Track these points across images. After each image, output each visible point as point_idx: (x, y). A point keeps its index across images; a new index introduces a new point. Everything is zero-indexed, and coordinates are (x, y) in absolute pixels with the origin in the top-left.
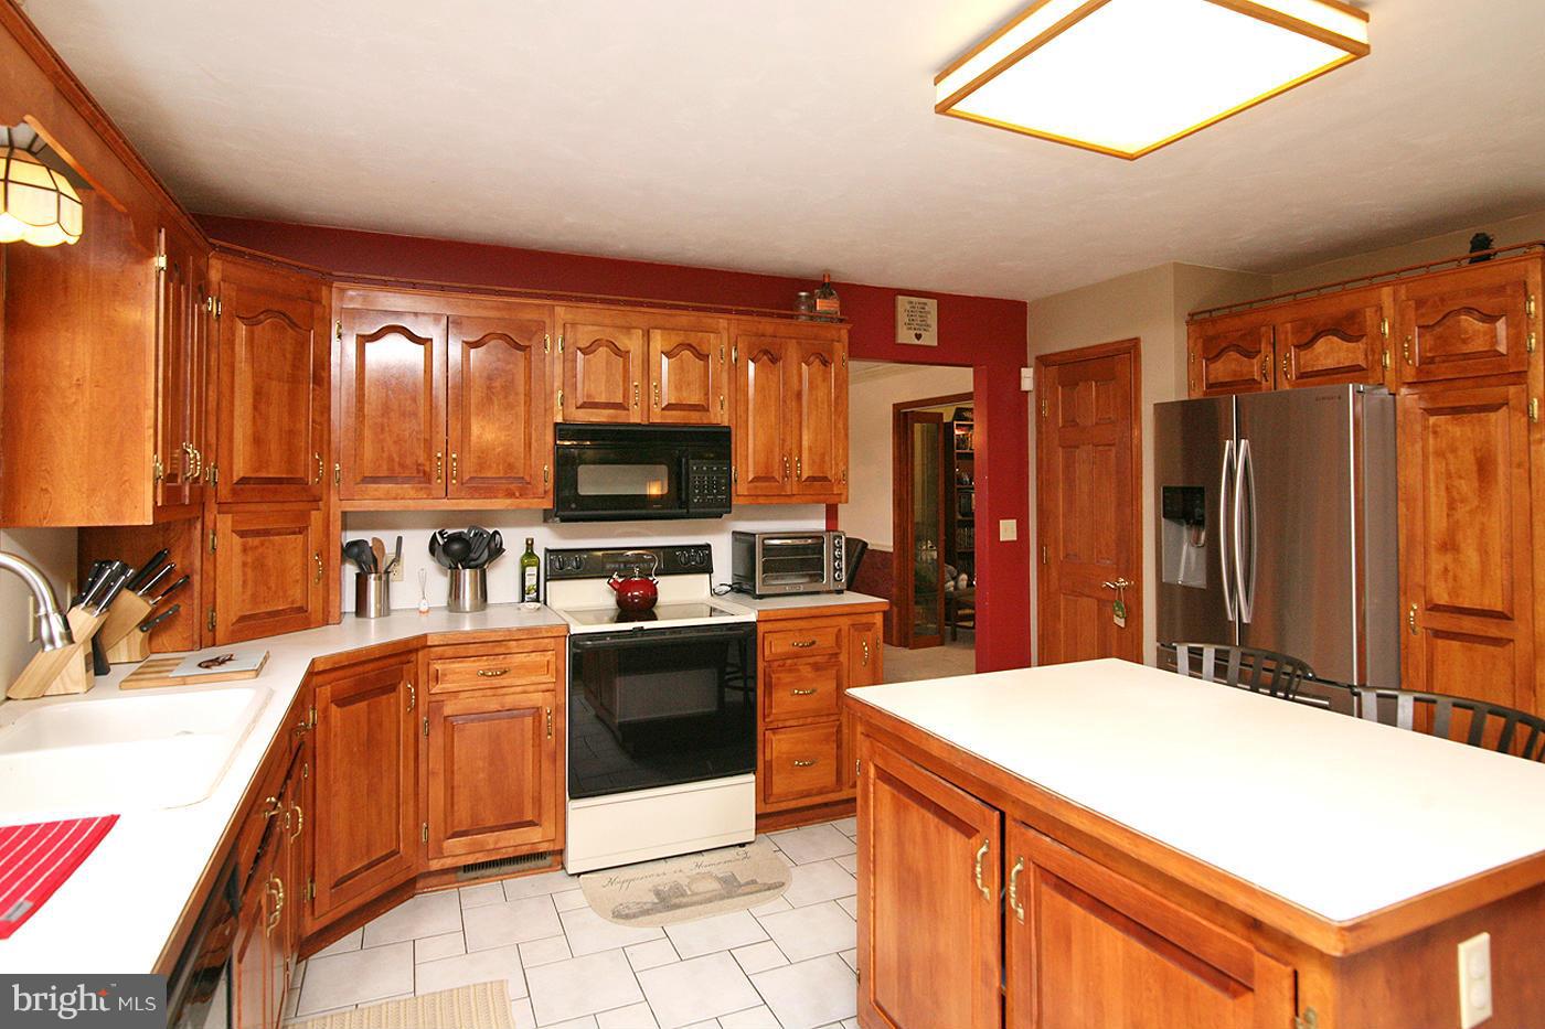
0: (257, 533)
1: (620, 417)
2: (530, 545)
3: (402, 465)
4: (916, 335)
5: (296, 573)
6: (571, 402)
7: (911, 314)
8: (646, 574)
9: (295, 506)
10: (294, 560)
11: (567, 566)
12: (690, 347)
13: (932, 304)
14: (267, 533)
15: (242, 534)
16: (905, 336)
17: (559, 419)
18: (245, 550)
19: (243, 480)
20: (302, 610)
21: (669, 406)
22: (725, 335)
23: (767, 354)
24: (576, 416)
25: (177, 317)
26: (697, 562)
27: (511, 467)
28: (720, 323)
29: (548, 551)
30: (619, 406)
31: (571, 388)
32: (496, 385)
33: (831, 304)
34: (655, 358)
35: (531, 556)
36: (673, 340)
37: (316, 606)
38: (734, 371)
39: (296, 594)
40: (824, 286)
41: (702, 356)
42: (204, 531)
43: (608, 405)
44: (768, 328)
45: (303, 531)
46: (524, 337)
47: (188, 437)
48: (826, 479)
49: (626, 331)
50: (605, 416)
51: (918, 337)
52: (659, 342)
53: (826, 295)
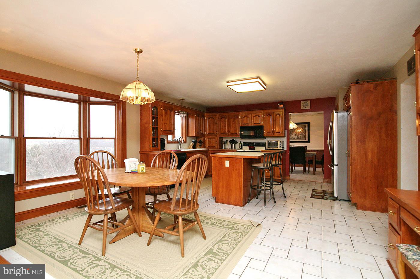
0: (210, 139)
1: (248, 125)
2: (241, 141)
3: (225, 132)
6: (242, 124)
7: (304, 104)
8: (253, 146)
9: (214, 136)
10: (214, 142)
11: (245, 144)
12: (257, 115)
13: (309, 102)
15: (208, 139)
16: (303, 108)
17: (241, 126)
21: (254, 124)
22: (263, 113)
23: (269, 115)
24: (243, 125)
25: (198, 120)
26: (263, 145)
27: (235, 132)
28: (262, 111)
29: (243, 143)
30: (248, 124)
31: (242, 122)
32: (234, 122)
33: (282, 106)
34: (253, 117)
35: (241, 143)
36: (255, 115)
37: (216, 146)
38: (264, 118)
39: (214, 145)
40: (281, 103)
41: (259, 116)
42: (205, 138)
43: (246, 124)
44: (270, 111)
45: (215, 139)
46: (237, 117)
47: (201, 130)
48: (280, 133)
49: (249, 114)
50: (246, 125)
51: (305, 108)
52: (253, 115)
53: (281, 104)
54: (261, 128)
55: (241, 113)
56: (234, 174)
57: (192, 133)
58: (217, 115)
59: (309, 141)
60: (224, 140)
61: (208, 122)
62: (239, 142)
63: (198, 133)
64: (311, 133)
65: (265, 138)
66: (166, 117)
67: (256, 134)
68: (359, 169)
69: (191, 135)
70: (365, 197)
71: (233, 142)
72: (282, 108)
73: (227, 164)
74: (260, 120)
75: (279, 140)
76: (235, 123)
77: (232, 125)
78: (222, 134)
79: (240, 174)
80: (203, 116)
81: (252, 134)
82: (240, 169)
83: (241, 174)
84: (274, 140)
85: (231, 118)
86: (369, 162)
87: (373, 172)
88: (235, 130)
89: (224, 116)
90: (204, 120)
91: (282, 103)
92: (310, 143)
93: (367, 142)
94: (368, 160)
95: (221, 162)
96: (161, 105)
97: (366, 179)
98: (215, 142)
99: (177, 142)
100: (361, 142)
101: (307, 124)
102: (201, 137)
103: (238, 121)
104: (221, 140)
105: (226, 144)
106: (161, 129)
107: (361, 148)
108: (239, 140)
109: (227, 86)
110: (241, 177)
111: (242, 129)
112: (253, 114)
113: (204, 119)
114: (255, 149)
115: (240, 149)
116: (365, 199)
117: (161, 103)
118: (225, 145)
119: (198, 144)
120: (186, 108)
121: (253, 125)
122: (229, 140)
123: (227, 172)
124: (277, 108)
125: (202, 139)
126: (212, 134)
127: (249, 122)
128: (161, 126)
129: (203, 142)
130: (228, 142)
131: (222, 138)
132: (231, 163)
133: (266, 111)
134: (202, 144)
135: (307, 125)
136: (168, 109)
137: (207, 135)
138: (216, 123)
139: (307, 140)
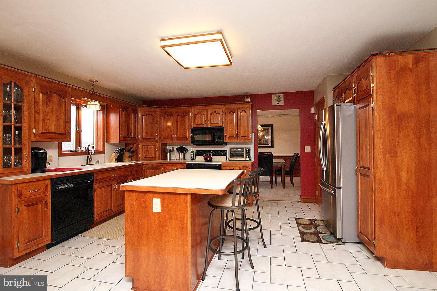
0: (147, 146)
1: (202, 126)
2: (193, 149)
3: (169, 136)
4: (277, 103)
5: (153, 152)
6: (195, 124)
7: (276, 99)
8: (210, 155)
9: (153, 142)
10: (153, 150)
11: (199, 153)
12: (216, 112)
13: (282, 95)
14: (148, 146)
15: (144, 146)
16: (274, 104)
17: (192, 127)
18: (145, 148)
19: (144, 138)
20: (154, 157)
21: (212, 124)
22: (223, 109)
23: (232, 112)
24: (195, 126)
25: (126, 116)
26: (223, 153)
27: (185, 136)
28: (222, 107)
29: (196, 151)
30: (203, 124)
31: (194, 121)
32: (182, 122)
33: (249, 100)
34: (209, 115)
35: (192, 151)
36: (212, 111)
37: (157, 157)
38: (225, 116)
39: (154, 155)
40: (247, 96)
41: (218, 114)
42: (138, 145)
43: (201, 124)
44: (232, 106)
45: (155, 146)
46: (186, 113)
47: (130, 132)
48: (246, 137)
49: (204, 110)
50: (200, 126)
51: (278, 103)
52: (209, 112)
53: (247, 98)
54: (221, 130)
55: (193, 109)
56: (172, 227)
57: (115, 137)
58: (158, 110)
59: (272, 147)
60: (169, 148)
61: (143, 120)
62: (190, 150)
63: (126, 137)
64: (274, 137)
65: (226, 144)
66: (47, 107)
67: (214, 139)
68: (388, 199)
69: (113, 141)
70: (398, 247)
71: (182, 150)
72: (248, 102)
73: (157, 205)
74: (219, 118)
75: (245, 147)
76: (185, 122)
77: (180, 125)
78: (165, 138)
79: (185, 228)
80: (136, 112)
81: (208, 138)
82: (184, 217)
83: (187, 227)
84: (238, 147)
85: (179, 116)
86: (403, 187)
87: (410, 203)
88: (185, 133)
89: (168, 112)
90: (136, 118)
91: (249, 96)
92: (273, 148)
93: (399, 154)
94: (402, 183)
95: (145, 202)
96: (34, 82)
97: (398, 215)
98: (155, 150)
99: (84, 153)
100: (390, 154)
101: (270, 126)
102: (133, 144)
103: (189, 120)
104: (163, 147)
105: (172, 153)
106: (34, 131)
107: (391, 164)
108: (189, 148)
109: (162, 47)
110: (187, 235)
111: (194, 131)
112: (209, 109)
113: (138, 116)
114: (213, 160)
115: (192, 159)
116: (398, 249)
117: (33, 79)
118: (170, 155)
119: (127, 154)
120: (99, 96)
121: (209, 125)
122: (176, 147)
123: (157, 224)
124: (242, 103)
125: (134, 147)
126: (150, 138)
127: (204, 122)
128: (33, 124)
129: (134, 151)
130: (175, 149)
131: (166, 144)
132: (165, 204)
133: (227, 106)
134: (134, 154)
135: (270, 128)
136: (52, 92)
137: (141, 140)
138: (157, 123)
139: (270, 145)
